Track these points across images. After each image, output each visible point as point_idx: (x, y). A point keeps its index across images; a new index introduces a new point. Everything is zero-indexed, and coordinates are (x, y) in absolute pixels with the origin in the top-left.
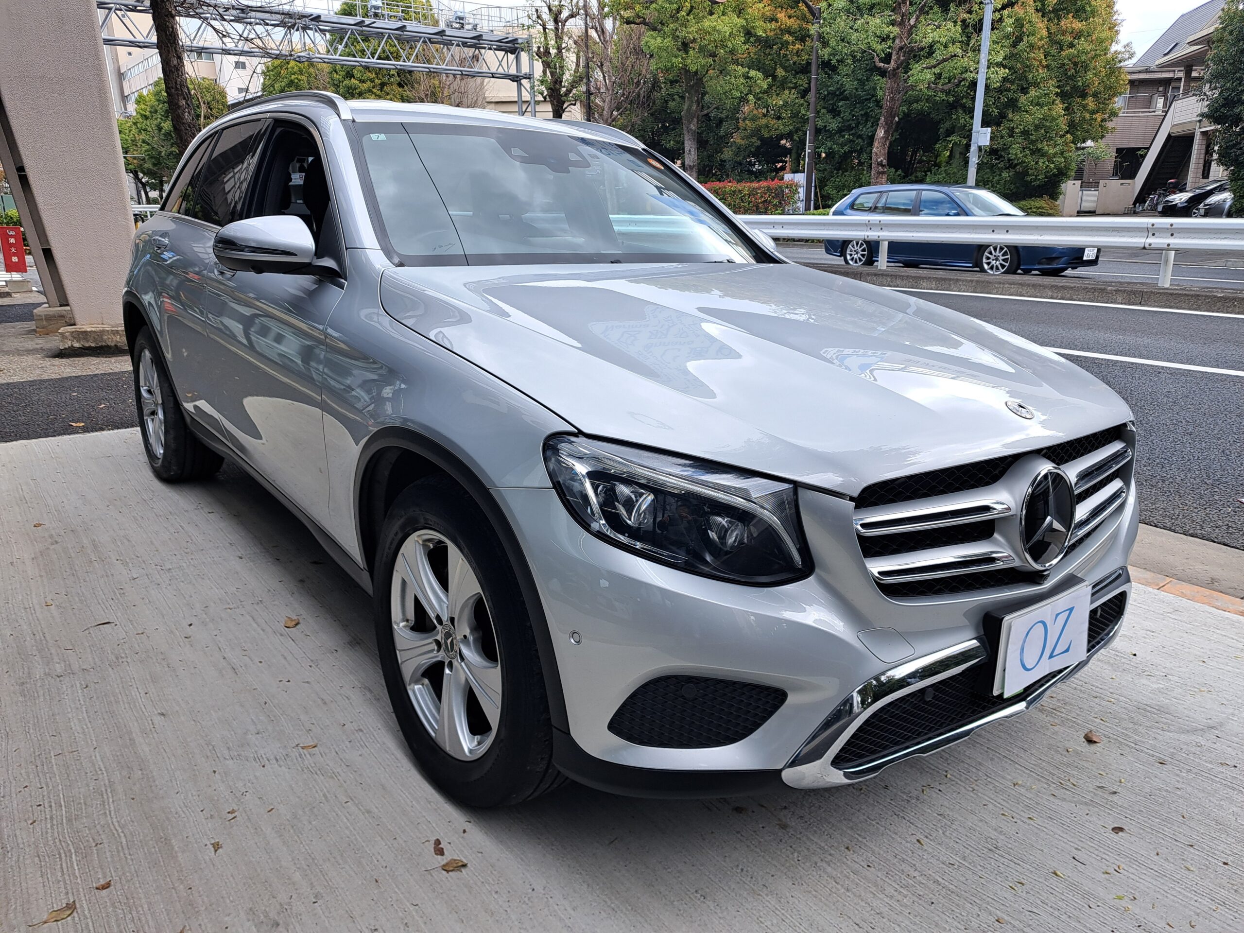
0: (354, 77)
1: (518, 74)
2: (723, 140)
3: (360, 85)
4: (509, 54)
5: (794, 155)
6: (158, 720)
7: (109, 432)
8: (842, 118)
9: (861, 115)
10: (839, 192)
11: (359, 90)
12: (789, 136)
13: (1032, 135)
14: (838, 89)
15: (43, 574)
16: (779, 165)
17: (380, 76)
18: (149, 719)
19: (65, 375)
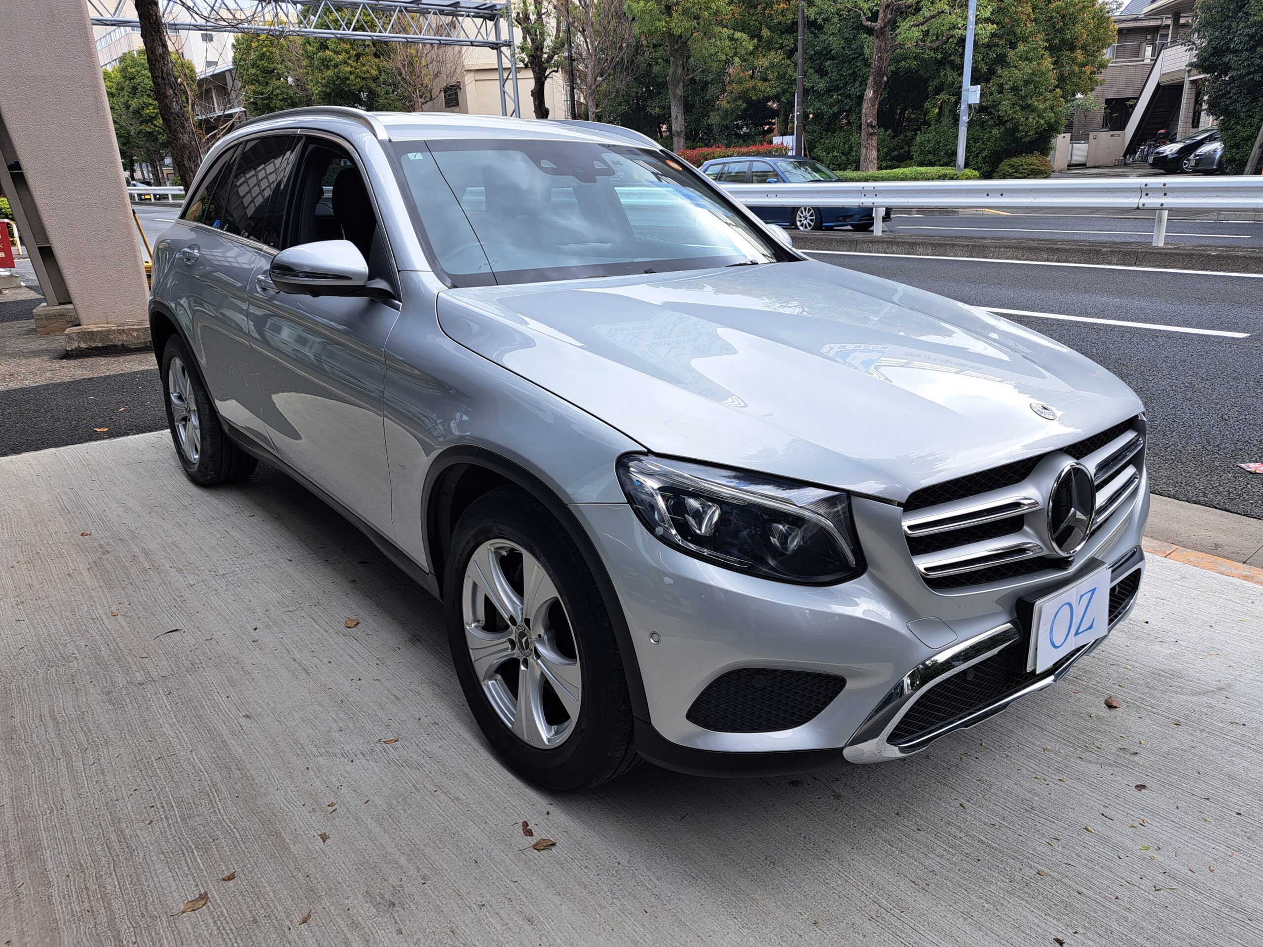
0: (328, 49)
1: (498, 42)
2: (709, 105)
3: (335, 56)
4: (487, 21)
5: (782, 117)
6: (243, 721)
7: (134, 436)
8: (830, 78)
9: (849, 74)
10: (828, 153)
11: (334, 62)
12: (776, 98)
13: (1021, 90)
14: (825, 48)
15: (102, 584)
16: (766, 128)
17: (355, 47)
18: (236, 721)
19: (77, 378)
